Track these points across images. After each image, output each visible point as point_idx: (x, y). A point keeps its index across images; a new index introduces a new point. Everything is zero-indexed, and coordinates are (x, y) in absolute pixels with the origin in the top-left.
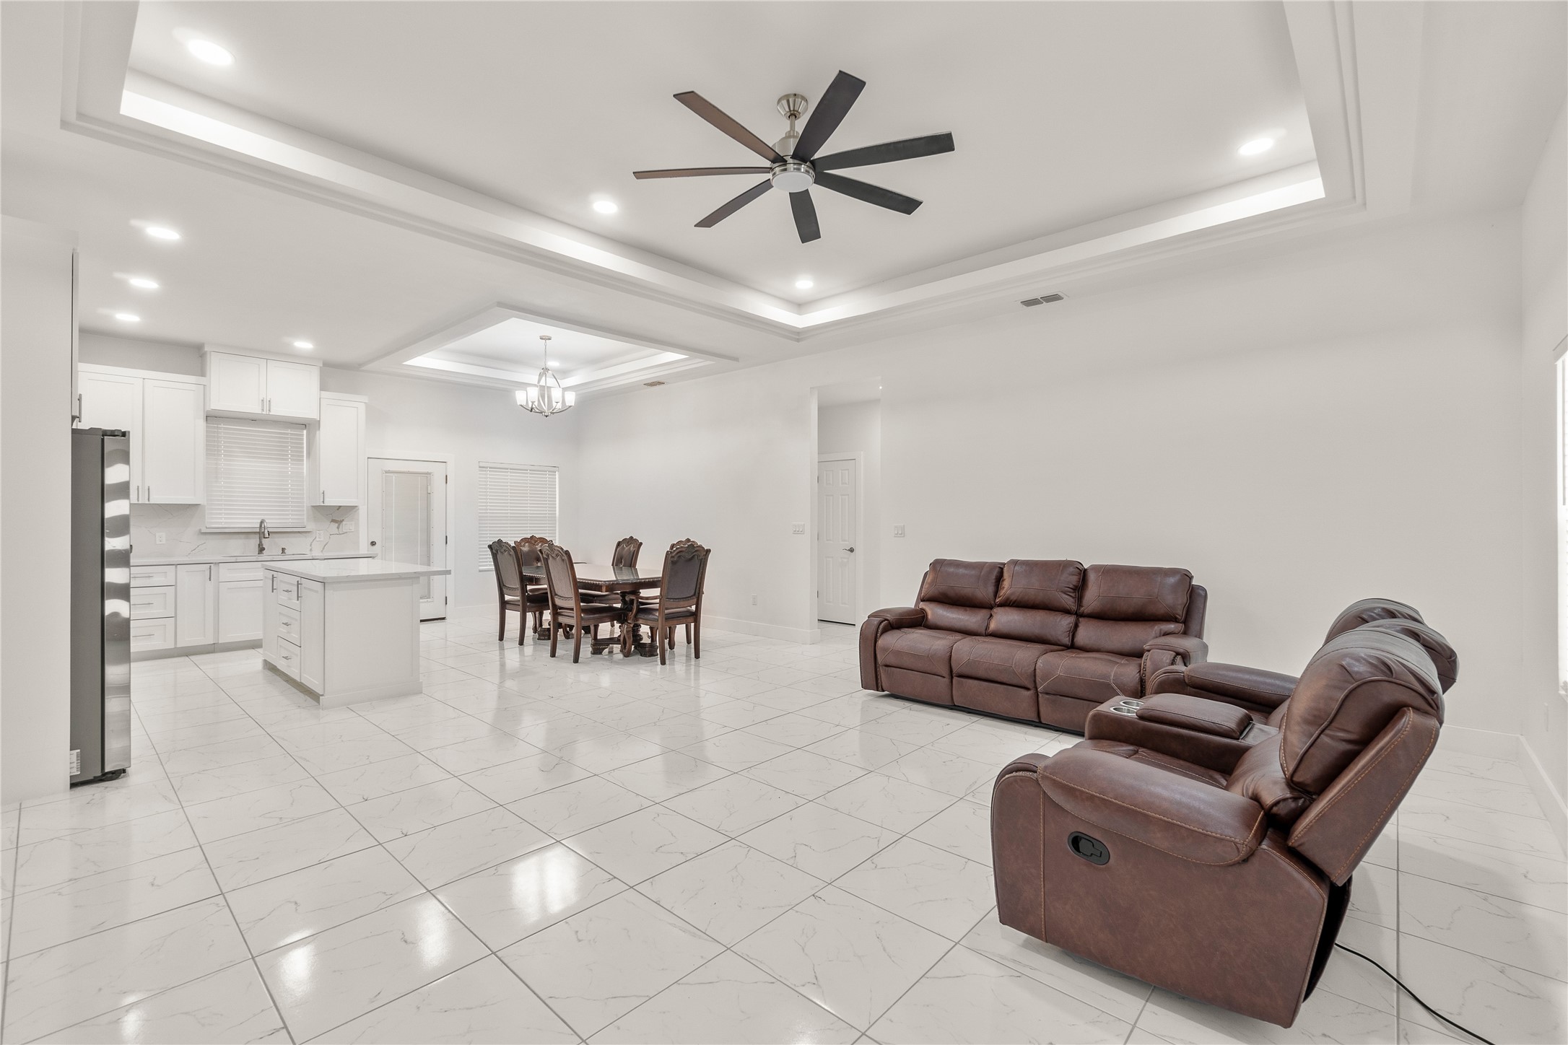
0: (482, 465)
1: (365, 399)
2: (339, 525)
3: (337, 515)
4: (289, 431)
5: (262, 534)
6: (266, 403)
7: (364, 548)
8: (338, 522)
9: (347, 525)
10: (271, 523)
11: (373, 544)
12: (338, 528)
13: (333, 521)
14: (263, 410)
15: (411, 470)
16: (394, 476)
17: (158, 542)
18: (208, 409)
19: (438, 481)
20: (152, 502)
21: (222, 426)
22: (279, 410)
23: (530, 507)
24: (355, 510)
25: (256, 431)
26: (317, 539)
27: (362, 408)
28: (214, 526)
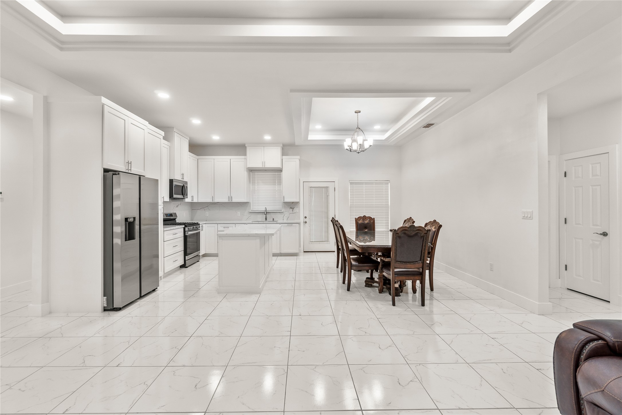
0: (351, 182)
1: (299, 157)
2: (293, 210)
3: (292, 205)
4: (276, 173)
5: (266, 213)
6: (264, 163)
7: (302, 220)
8: (292, 208)
9: (296, 210)
10: (269, 209)
11: (306, 217)
12: (293, 211)
13: (291, 208)
14: (263, 166)
15: (320, 186)
16: (314, 189)
17: (238, 216)
18: (248, 166)
19: (331, 190)
20: (233, 201)
21: (256, 173)
22: (268, 165)
23: (375, 201)
24: (298, 203)
25: (268, 174)
26: (285, 215)
27: (298, 161)
28: (254, 210)
